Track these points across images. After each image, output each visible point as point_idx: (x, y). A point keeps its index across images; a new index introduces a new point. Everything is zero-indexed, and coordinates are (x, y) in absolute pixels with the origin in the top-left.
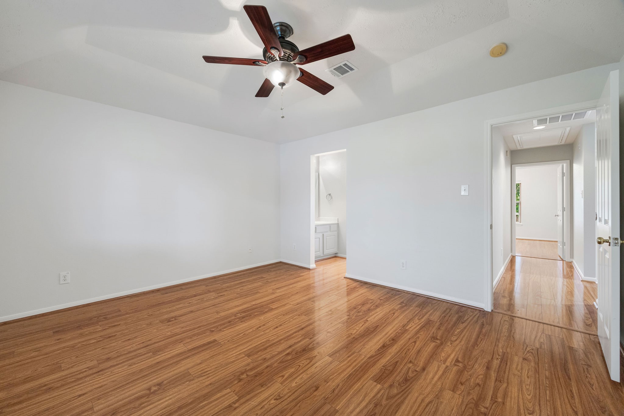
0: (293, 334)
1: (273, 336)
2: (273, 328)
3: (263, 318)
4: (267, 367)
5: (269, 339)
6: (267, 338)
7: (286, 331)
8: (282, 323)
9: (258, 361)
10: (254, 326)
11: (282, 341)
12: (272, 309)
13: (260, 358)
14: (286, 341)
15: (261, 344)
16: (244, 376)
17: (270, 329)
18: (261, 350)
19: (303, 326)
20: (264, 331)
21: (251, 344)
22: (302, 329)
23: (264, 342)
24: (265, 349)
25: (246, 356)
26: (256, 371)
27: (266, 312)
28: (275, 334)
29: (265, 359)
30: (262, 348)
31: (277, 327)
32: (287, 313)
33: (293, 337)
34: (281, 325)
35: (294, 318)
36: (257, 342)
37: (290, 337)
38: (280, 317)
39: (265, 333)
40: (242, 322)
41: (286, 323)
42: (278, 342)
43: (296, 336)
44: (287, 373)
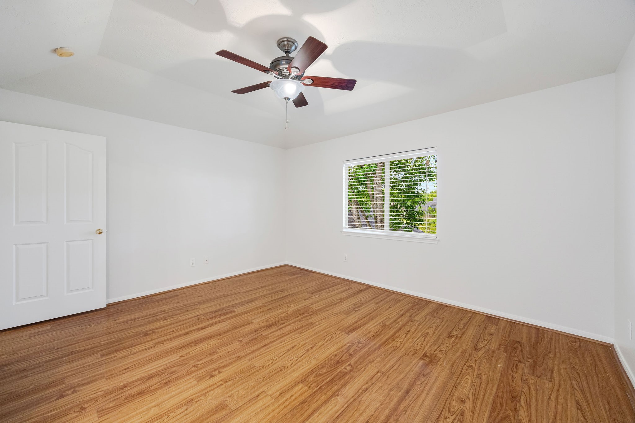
0: (277, 340)
1: (296, 337)
2: (297, 347)
3: (312, 361)
4: (297, 317)
5: (298, 336)
6: (301, 336)
7: (283, 343)
8: (287, 354)
9: (304, 320)
10: (319, 349)
11: (287, 333)
12: (303, 380)
13: (303, 322)
14: (284, 333)
15: (306, 331)
16: (311, 313)
17: (300, 345)
18: (304, 326)
19: (264, 348)
20: (305, 344)
21: (313, 331)
22: (265, 346)
23: (303, 332)
24: (301, 327)
25: (314, 323)
26: (304, 315)
27: (310, 373)
28: (295, 340)
29: (300, 321)
30: (304, 328)
31: (293, 347)
32: (280, 371)
33: (277, 336)
34: (289, 350)
35: (271, 361)
36: (309, 333)
37: (280, 336)
38: (290, 364)
39: (304, 341)
40: (336, 355)
41: (282, 354)
42: (291, 333)
43: (273, 338)
44: (285, 314)
